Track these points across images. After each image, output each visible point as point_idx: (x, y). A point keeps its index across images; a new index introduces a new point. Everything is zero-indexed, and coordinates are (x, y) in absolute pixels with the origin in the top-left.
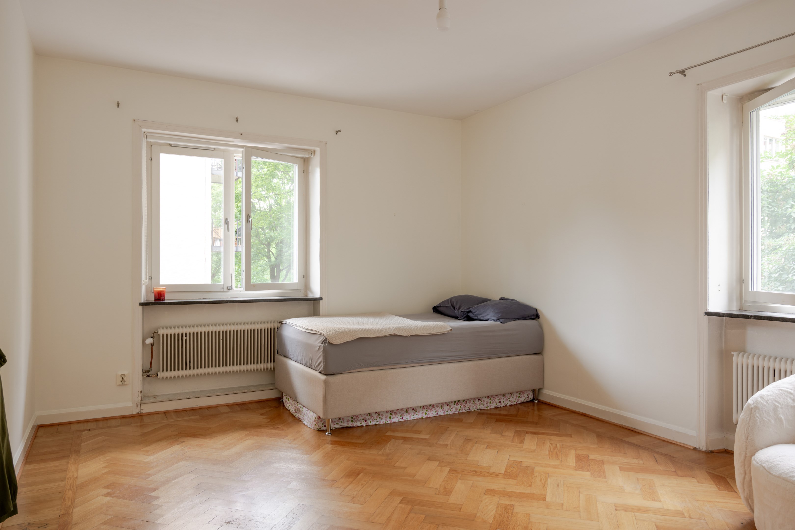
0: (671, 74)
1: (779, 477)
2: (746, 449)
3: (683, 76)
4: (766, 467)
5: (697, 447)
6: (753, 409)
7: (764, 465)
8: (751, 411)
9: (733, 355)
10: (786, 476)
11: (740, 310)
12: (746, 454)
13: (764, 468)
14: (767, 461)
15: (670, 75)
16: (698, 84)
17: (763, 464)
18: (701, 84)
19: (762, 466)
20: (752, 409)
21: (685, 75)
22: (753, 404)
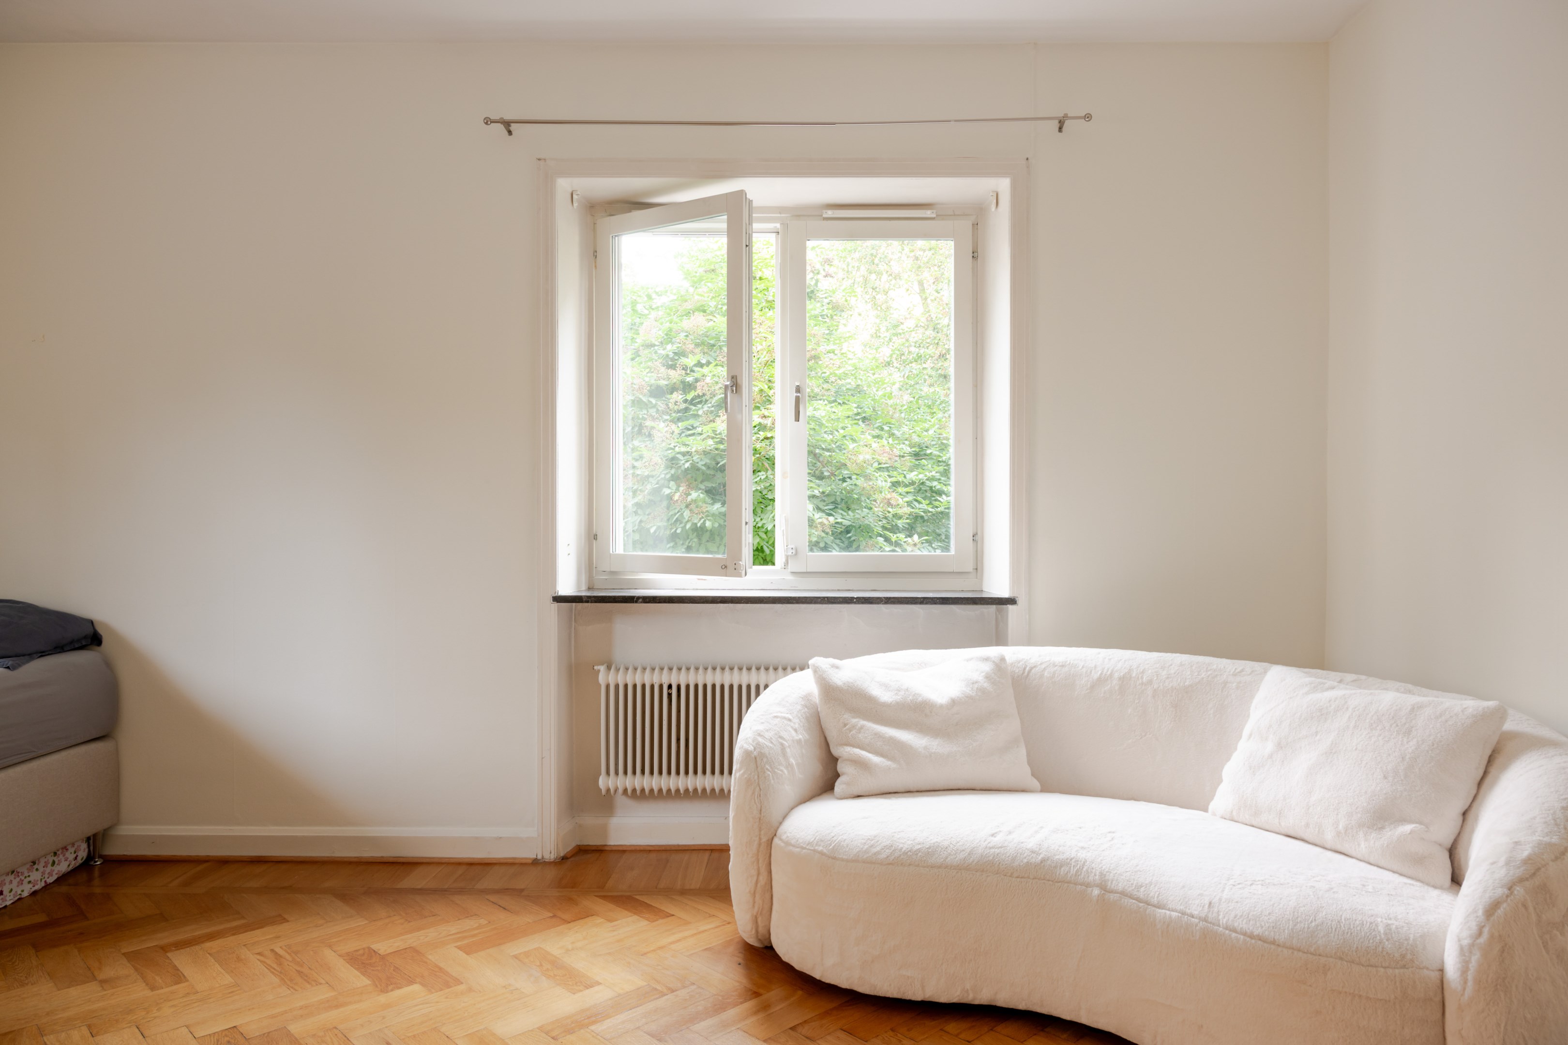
0: (488, 121)
1: (855, 860)
2: (760, 830)
3: (507, 133)
4: (825, 851)
5: (539, 857)
6: (758, 759)
7: (820, 848)
8: (756, 761)
9: (599, 671)
10: (868, 855)
11: (589, 589)
12: (760, 839)
13: (822, 853)
14: (822, 841)
15: (486, 123)
16: (539, 157)
17: (816, 848)
18: (545, 160)
19: (814, 851)
20: (756, 758)
21: (510, 133)
22: (755, 749)
